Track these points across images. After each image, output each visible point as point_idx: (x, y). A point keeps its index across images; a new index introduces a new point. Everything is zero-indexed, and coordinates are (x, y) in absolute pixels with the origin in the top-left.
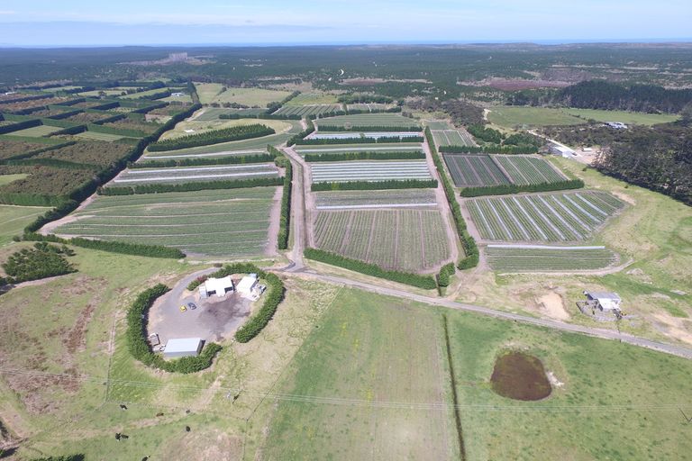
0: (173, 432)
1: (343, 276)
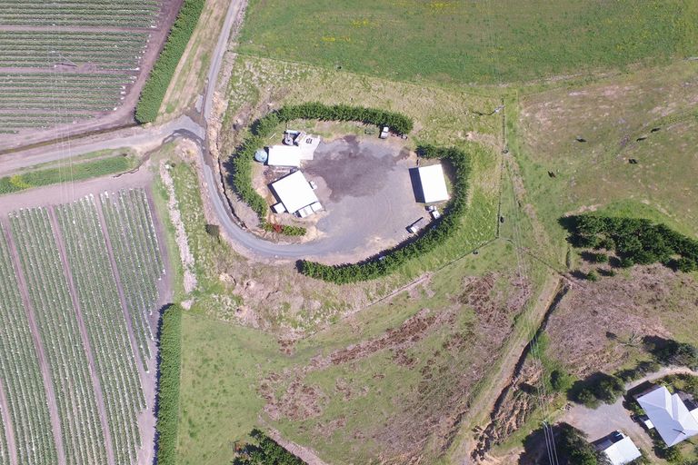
0: (527, 158)
1: (205, 59)
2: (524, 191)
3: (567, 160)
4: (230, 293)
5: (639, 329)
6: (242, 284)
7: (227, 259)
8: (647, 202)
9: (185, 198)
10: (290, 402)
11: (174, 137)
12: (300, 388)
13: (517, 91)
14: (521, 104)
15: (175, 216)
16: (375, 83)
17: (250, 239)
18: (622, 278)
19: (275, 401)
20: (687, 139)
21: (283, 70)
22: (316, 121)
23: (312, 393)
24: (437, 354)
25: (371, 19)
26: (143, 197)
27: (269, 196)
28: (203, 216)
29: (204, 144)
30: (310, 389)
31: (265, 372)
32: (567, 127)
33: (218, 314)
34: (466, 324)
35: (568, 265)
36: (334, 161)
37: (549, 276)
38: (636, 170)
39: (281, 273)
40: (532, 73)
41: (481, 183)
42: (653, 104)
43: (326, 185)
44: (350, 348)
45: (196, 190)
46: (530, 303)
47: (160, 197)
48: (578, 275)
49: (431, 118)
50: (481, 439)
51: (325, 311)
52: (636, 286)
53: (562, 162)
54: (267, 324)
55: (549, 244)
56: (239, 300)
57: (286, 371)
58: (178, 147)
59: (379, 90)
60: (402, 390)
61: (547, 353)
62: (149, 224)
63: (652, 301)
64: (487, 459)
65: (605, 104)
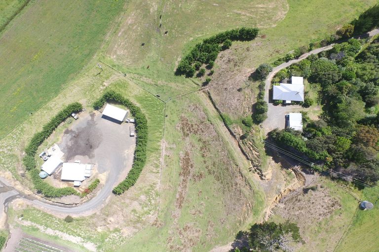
2: (151, 79)
3: (149, 55)
4: (110, 232)
5: (244, 78)
6: (109, 224)
7: (89, 222)
8: (192, 39)
9: (44, 221)
10: (187, 241)
11: (7, 206)
12: (183, 231)
13: (101, 53)
14: (108, 56)
15: (50, 231)
16: (51, 104)
17: (85, 206)
18: (218, 69)
19: (182, 247)
20: (174, 8)
21: (12, 137)
22: (46, 140)
23: (189, 228)
24: (205, 162)
25: (19, 86)
26: (28, 240)
27: (68, 184)
28: (60, 219)
29: (21, 195)
30: (186, 227)
31: (164, 242)
32: (133, 46)
33: (118, 244)
34: (198, 141)
35: (198, 85)
36: (73, 145)
37: (198, 95)
38: (174, 33)
39: (114, 203)
40: (98, 43)
41: (132, 93)
42: (148, 10)
43: (82, 156)
44: (178, 196)
45: (42, 214)
46: (205, 110)
47: (34, 232)
48: (205, 84)
49: (85, 93)
50: (255, 171)
51: (149, 196)
52: (225, 66)
53: (149, 57)
54: (139, 225)
55: (183, 86)
56: (116, 230)
57: (170, 232)
58: (14, 208)
59: (55, 105)
60: (213, 187)
61: (232, 119)
62: (45, 246)
63: (235, 65)
64: (267, 174)
65: (134, 26)
